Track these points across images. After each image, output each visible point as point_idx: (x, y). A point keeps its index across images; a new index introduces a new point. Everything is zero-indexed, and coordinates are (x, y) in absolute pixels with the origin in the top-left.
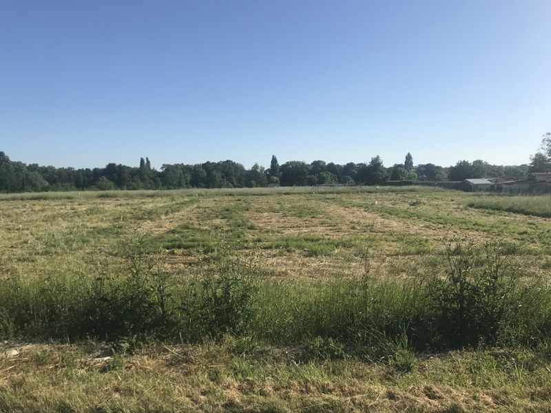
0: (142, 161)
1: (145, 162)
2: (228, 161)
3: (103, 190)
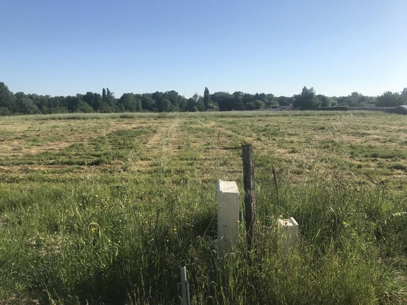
1: (106, 91)
2: (172, 91)
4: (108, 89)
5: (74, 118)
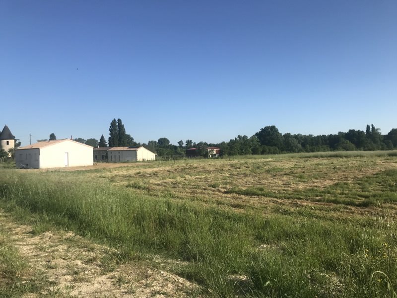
0: (368, 127)
1: (371, 127)
4: (372, 125)
5: (336, 156)
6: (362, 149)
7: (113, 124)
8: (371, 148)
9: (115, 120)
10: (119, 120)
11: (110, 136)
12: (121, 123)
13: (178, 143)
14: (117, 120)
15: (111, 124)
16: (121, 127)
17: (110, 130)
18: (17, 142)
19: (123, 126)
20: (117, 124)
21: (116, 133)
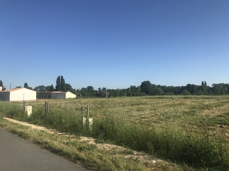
0: (203, 82)
1: (204, 83)
3: (185, 95)
4: (205, 81)
6: (195, 94)
7: (58, 78)
8: (200, 94)
9: (59, 76)
10: (62, 77)
11: (57, 85)
12: (63, 78)
13: (98, 89)
14: (60, 76)
15: (57, 78)
16: (63, 80)
17: (57, 82)
18: (4, 88)
19: (64, 80)
20: (61, 79)
21: (60, 84)
